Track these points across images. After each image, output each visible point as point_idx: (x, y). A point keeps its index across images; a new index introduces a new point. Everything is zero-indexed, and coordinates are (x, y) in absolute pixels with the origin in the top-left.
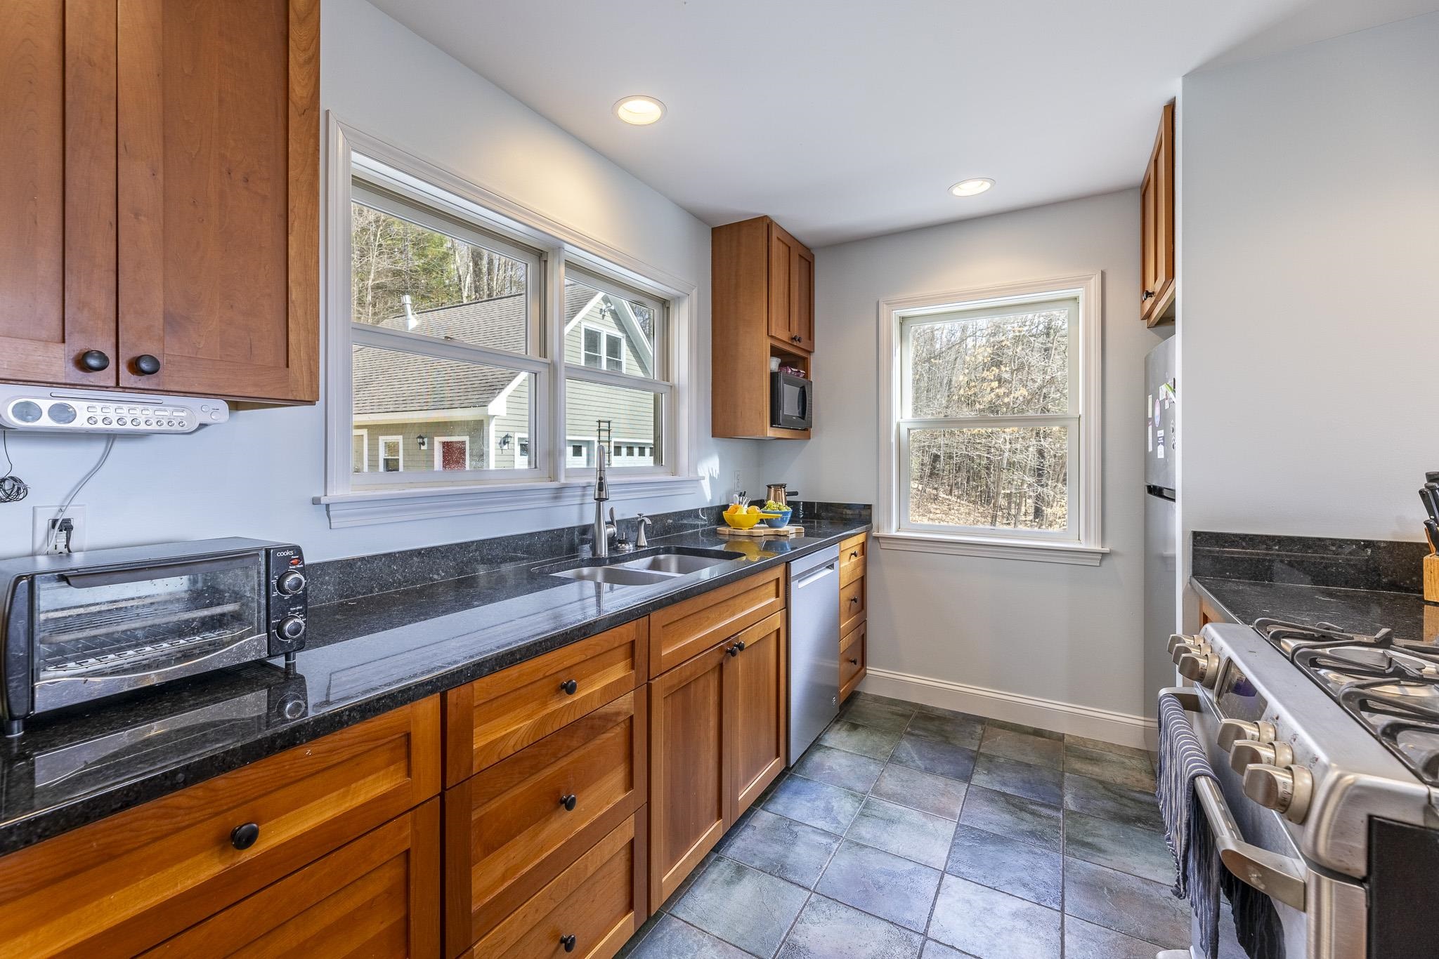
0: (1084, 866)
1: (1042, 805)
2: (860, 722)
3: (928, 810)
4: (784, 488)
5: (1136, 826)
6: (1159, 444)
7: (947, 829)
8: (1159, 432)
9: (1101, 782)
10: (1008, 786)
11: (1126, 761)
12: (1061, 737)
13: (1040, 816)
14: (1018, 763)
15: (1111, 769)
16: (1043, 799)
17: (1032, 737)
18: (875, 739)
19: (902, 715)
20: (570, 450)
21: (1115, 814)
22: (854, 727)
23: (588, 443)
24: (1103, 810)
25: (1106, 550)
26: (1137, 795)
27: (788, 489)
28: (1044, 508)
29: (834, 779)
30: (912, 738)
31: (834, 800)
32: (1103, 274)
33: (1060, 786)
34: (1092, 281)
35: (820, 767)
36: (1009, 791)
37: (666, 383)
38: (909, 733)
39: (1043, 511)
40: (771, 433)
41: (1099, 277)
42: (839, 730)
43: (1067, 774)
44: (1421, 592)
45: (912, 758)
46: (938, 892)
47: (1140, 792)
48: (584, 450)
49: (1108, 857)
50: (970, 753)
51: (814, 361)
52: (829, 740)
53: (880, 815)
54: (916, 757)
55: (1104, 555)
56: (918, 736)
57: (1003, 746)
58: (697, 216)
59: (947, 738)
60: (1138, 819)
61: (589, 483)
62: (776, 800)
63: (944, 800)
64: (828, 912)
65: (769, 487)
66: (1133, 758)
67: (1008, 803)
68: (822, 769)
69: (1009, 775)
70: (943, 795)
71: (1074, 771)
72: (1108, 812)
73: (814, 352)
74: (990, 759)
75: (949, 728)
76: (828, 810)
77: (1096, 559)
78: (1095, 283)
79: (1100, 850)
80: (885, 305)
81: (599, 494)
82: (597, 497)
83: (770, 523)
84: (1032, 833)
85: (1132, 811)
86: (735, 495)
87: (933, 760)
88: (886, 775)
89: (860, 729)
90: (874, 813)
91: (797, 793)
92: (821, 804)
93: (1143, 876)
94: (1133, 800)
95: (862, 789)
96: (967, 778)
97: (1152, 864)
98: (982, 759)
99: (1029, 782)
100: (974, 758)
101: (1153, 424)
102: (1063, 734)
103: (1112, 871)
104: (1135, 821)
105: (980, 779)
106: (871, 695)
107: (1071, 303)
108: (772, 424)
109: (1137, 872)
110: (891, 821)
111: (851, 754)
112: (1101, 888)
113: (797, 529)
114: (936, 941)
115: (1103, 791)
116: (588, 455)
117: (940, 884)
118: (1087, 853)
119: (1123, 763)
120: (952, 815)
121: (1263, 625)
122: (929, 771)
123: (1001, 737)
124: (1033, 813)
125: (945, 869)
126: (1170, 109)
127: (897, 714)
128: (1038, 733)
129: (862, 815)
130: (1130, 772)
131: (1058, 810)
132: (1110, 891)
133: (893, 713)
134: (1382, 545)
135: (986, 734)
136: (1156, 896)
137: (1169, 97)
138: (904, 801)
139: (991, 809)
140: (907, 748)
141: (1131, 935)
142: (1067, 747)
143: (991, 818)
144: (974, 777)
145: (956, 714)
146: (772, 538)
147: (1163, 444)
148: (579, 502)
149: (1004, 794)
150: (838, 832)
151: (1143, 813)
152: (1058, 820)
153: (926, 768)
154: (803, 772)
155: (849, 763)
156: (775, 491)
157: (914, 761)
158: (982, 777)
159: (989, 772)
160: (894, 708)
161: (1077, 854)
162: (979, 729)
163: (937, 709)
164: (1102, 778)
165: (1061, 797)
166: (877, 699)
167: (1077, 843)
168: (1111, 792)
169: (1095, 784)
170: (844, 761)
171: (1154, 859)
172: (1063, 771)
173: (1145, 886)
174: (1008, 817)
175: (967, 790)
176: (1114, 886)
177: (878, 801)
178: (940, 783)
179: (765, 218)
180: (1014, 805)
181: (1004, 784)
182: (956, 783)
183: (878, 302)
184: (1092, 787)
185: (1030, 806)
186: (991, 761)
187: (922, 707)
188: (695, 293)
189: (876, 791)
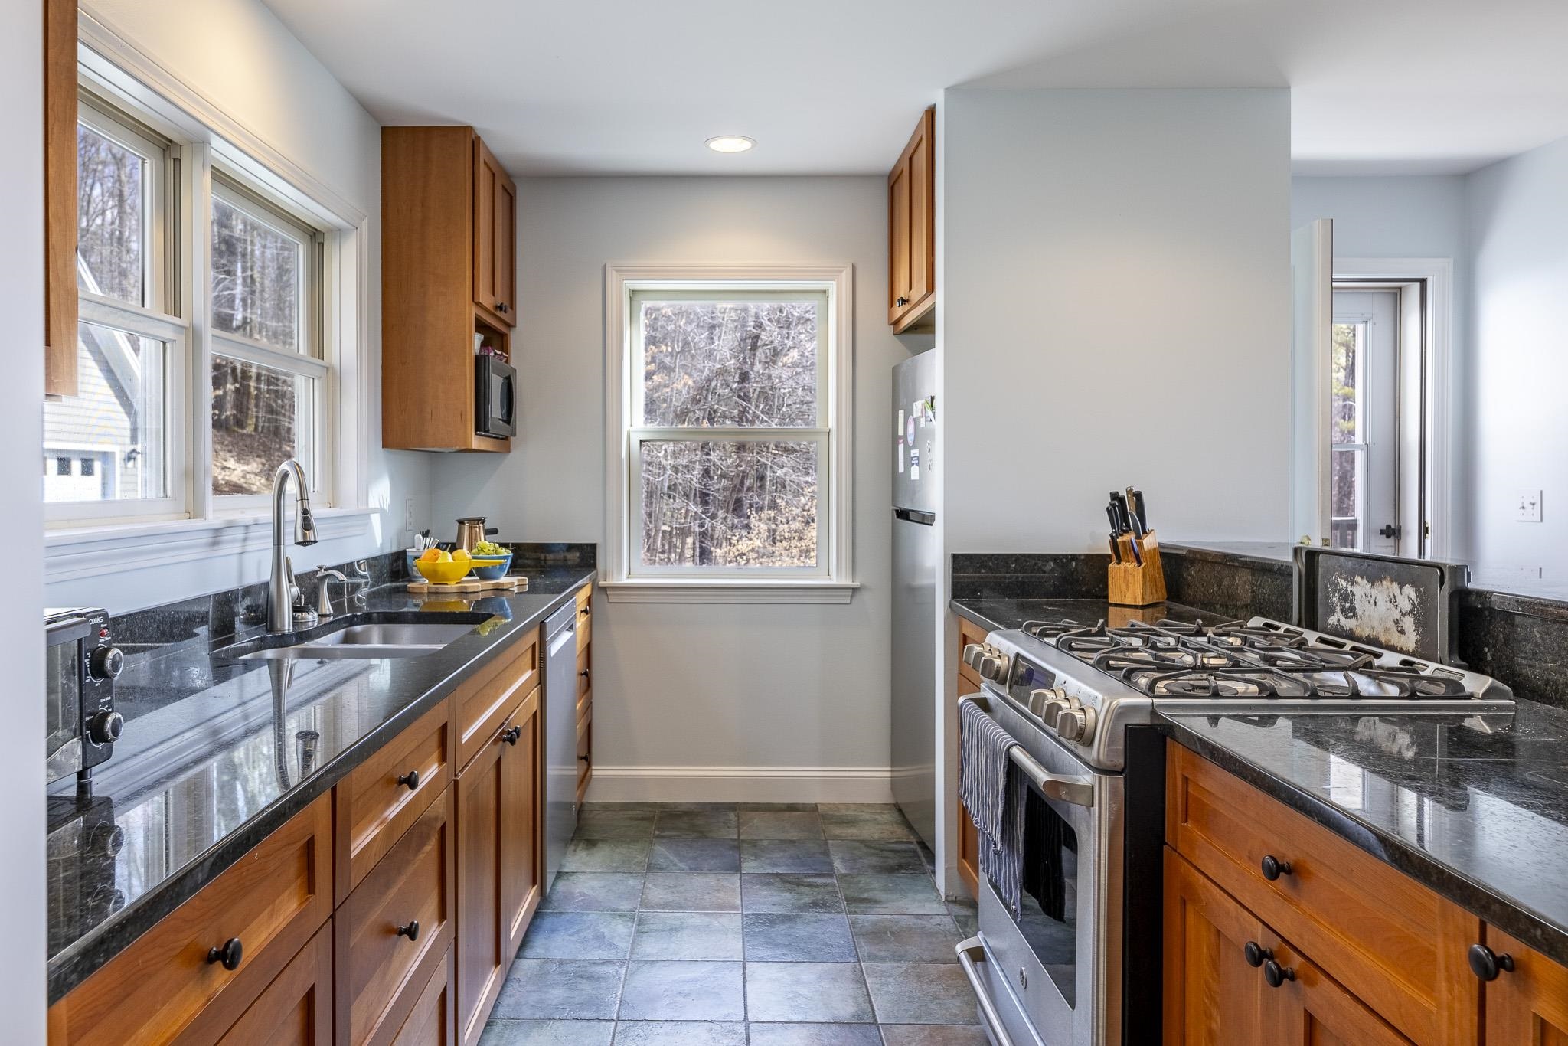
0: (868, 919)
1: (816, 876)
2: (596, 837)
3: (708, 909)
4: (483, 523)
5: (899, 873)
6: (913, 464)
7: (733, 921)
8: (913, 452)
9: (862, 842)
10: (780, 866)
11: (877, 817)
12: (814, 808)
13: (817, 886)
14: (782, 841)
15: (867, 828)
16: (815, 870)
17: (787, 814)
18: (623, 850)
19: (643, 819)
20: (53, 465)
21: (880, 867)
22: (591, 844)
23: (105, 456)
24: (869, 866)
25: (857, 584)
26: (894, 846)
27: (488, 525)
28: (713, 549)
29: (590, 904)
30: (664, 841)
31: (601, 926)
32: (854, 268)
33: (826, 853)
34: (844, 274)
35: (569, 897)
36: (781, 870)
37: (316, 360)
38: (658, 837)
39: (711, 552)
40: (477, 442)
41: (849, 270)
42: (575, 850)
43: (830, 842)
44: (1106, 597)
45: (672, 861)
46: (745, 983)
47: (896, 842)
48: (97, 466)
49: (884, 906)
50: (731, 843)
51: (515, 339)
52: (568, 864)
53: (660, 927)
54: (676, 860)
55: (854, 590)
56: (669, 837)
57: (761, 828)
58: (366, 107)
59: (701, 832)
60: (900, 867)
61: (256, 519)
62: (531, 944)
63: (721, 895)
64: (642, 1034)
65: (461, 522)
66: (882, 813)
67: (784, 882)
68: (574, 898)
69: (777, 855)
70: (718, 890)
71: (836, 837)
72: (875, 867)
73: (515, 326)
74: (754, 844)
75: (700, 821)
76: (599, 938)
77: (845, 596)
78: (846, 276)
79: (876, 902)
80: (614, 273)
81: (304, 535)
82: (300, 539)
83: (482, 573)
84: (815, 904)
85: (893, 861)
86: (417, 536)
87: (695, 858)
88: (650, 886)
89: (600, 845)
90: (652, 927)
91: (553, 931)
92: (589, 934)
93: (915, 913)
94: (892, 851)
95: (629, 907)
96: (736, 868)
97: (920, 901)
98: (745, 846)
99: (798, 858)
100: (738, 846)
101: (906, 442)
102: (816, 804)
103: (889, 917)
104: (898, 869)
105: (750, 866)
106: (597, 804)
107: (820, 296)
108: (477, 429)
109: (910, 911)
110: (674, 930)
111: (601, 873)
112: (885, 933)
113: (519, 580)
114: (757, 1022)
115: (865, 850)
116: (104, 476)
117: (744, 974)
118: (866, 908)
119: (876, 819)
120: (734, 907)
121: (1028, 628)
122: (696, 870)
123: (757, 819)
124: (810, 885)
125: (744, 958)
126: (931, 113)
127: (638, 819)
128: (792, 808)
129: (639, 932)
130: (884, 827)
131: (831, 876)
132: (892, 933)
133: (631, 819)
134: (1082, 558)
135: (741, 821)
136: (929, 925)
137: (930, 103)
138: (680, 907)
139: (770, 892)
140: (662, 852)
141: (917, 962)
142: (822, 815)
143: (771, 901)
144: (744, 865)
145: (704, 806)
146: (490, 595)
147: (917, 464)
148: (238, 550)
149: (777, 875)
150: (620, 956)
151: (903, 861)
152: (834, 886)
153: (691, 869)
154: (551, 906)
155: (602, 883)
156: (471, 528)
157: (675, 865)
158: (752, 863)
159: (757, 857)
160: (630, 812)
161: (857, 910)
162: (732, 816)
163: (681, 804)
164: (861, 838)
165: (831, 864)
166: (606, 807)
167: (856, 902)
168: (873, 848)
169: (857, 844)
170: (595, 883)
171: (920, 896)
172: (826, 840)
173: (919, 921)
174: (787, 895)
175: (741, 879)
176: (894, 929)
177: (651, 915)
178: (711, 879)
179: (467, 129)
180: (790, 882)
181: (775, 865)
182: (727, 876)
183: (605, 265)
184: (855, 849)
185: (805, 880)
186: (755, 846)
187: (663, 805)
188: (364, 225)
189: (644, 904)
